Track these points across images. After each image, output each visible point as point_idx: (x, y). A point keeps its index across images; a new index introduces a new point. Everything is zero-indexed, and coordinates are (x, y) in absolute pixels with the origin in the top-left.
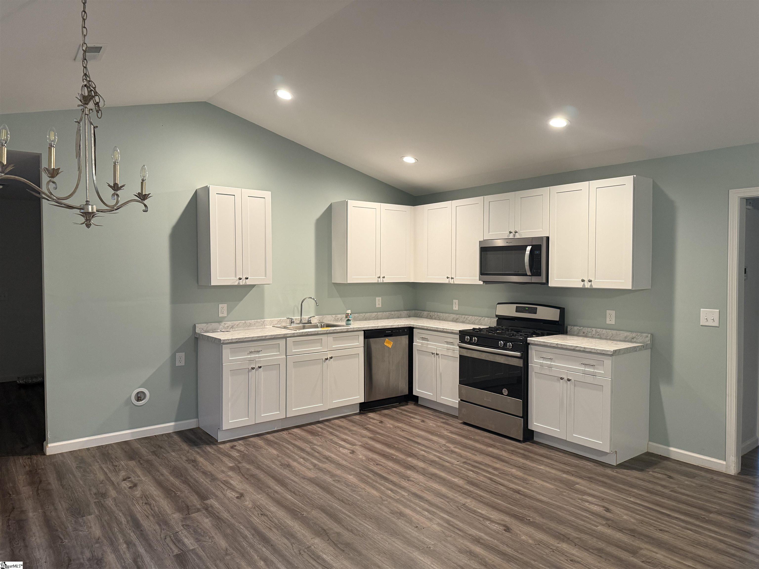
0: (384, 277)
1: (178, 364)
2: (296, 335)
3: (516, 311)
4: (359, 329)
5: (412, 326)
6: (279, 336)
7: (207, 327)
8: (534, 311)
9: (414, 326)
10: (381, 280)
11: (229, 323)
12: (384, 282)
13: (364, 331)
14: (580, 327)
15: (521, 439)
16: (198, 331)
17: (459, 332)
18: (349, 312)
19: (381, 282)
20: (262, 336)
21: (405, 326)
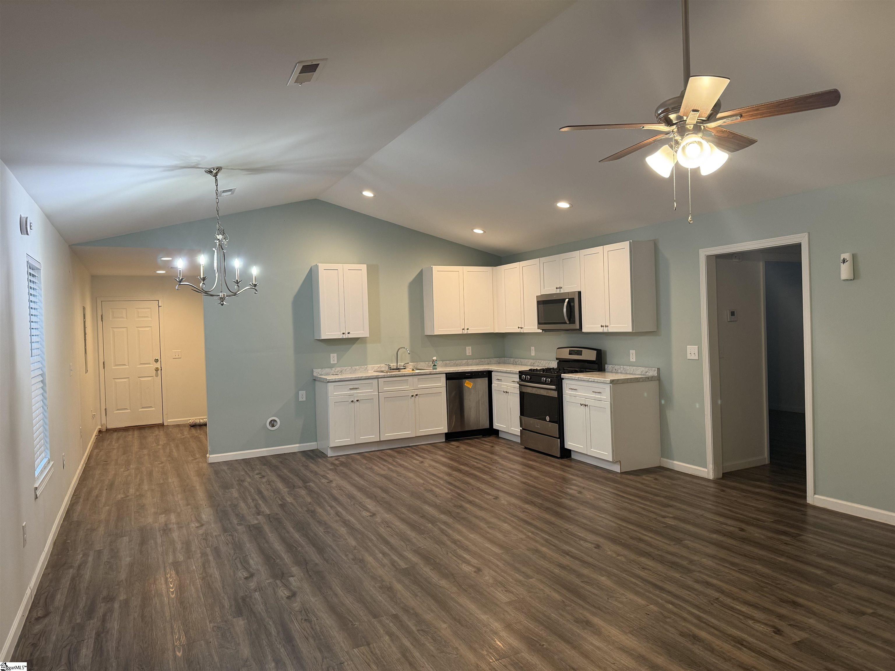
0: (468, 329)
1: (300, 399)
2: (386, 376)
3: (569, 354)
4: (441, 372)
5: (490, 370)
6: (372, 377)
7: (322, 372)
8: (579, 353)
9: (492, 370)
10: (465, 332)
11: (339, 369)
12: (469, 333)
13: (446, 374)
14: (613, 365)
15: (559, 456)
16: (315, 374)
17: (518, 372)
18: (435, 358)
19: (466, 333)
20: (359, 377)
21: (485, 370)
